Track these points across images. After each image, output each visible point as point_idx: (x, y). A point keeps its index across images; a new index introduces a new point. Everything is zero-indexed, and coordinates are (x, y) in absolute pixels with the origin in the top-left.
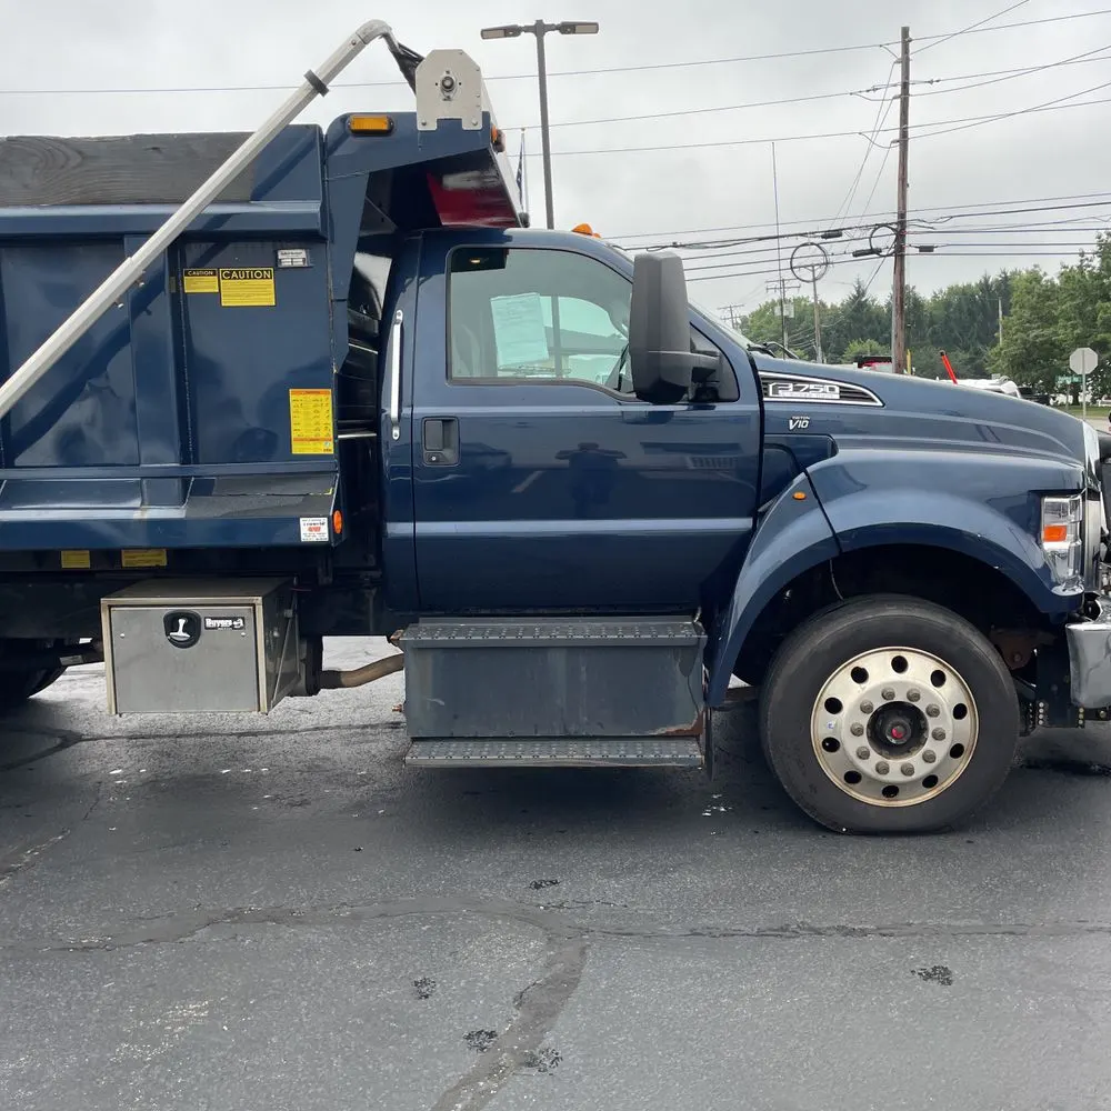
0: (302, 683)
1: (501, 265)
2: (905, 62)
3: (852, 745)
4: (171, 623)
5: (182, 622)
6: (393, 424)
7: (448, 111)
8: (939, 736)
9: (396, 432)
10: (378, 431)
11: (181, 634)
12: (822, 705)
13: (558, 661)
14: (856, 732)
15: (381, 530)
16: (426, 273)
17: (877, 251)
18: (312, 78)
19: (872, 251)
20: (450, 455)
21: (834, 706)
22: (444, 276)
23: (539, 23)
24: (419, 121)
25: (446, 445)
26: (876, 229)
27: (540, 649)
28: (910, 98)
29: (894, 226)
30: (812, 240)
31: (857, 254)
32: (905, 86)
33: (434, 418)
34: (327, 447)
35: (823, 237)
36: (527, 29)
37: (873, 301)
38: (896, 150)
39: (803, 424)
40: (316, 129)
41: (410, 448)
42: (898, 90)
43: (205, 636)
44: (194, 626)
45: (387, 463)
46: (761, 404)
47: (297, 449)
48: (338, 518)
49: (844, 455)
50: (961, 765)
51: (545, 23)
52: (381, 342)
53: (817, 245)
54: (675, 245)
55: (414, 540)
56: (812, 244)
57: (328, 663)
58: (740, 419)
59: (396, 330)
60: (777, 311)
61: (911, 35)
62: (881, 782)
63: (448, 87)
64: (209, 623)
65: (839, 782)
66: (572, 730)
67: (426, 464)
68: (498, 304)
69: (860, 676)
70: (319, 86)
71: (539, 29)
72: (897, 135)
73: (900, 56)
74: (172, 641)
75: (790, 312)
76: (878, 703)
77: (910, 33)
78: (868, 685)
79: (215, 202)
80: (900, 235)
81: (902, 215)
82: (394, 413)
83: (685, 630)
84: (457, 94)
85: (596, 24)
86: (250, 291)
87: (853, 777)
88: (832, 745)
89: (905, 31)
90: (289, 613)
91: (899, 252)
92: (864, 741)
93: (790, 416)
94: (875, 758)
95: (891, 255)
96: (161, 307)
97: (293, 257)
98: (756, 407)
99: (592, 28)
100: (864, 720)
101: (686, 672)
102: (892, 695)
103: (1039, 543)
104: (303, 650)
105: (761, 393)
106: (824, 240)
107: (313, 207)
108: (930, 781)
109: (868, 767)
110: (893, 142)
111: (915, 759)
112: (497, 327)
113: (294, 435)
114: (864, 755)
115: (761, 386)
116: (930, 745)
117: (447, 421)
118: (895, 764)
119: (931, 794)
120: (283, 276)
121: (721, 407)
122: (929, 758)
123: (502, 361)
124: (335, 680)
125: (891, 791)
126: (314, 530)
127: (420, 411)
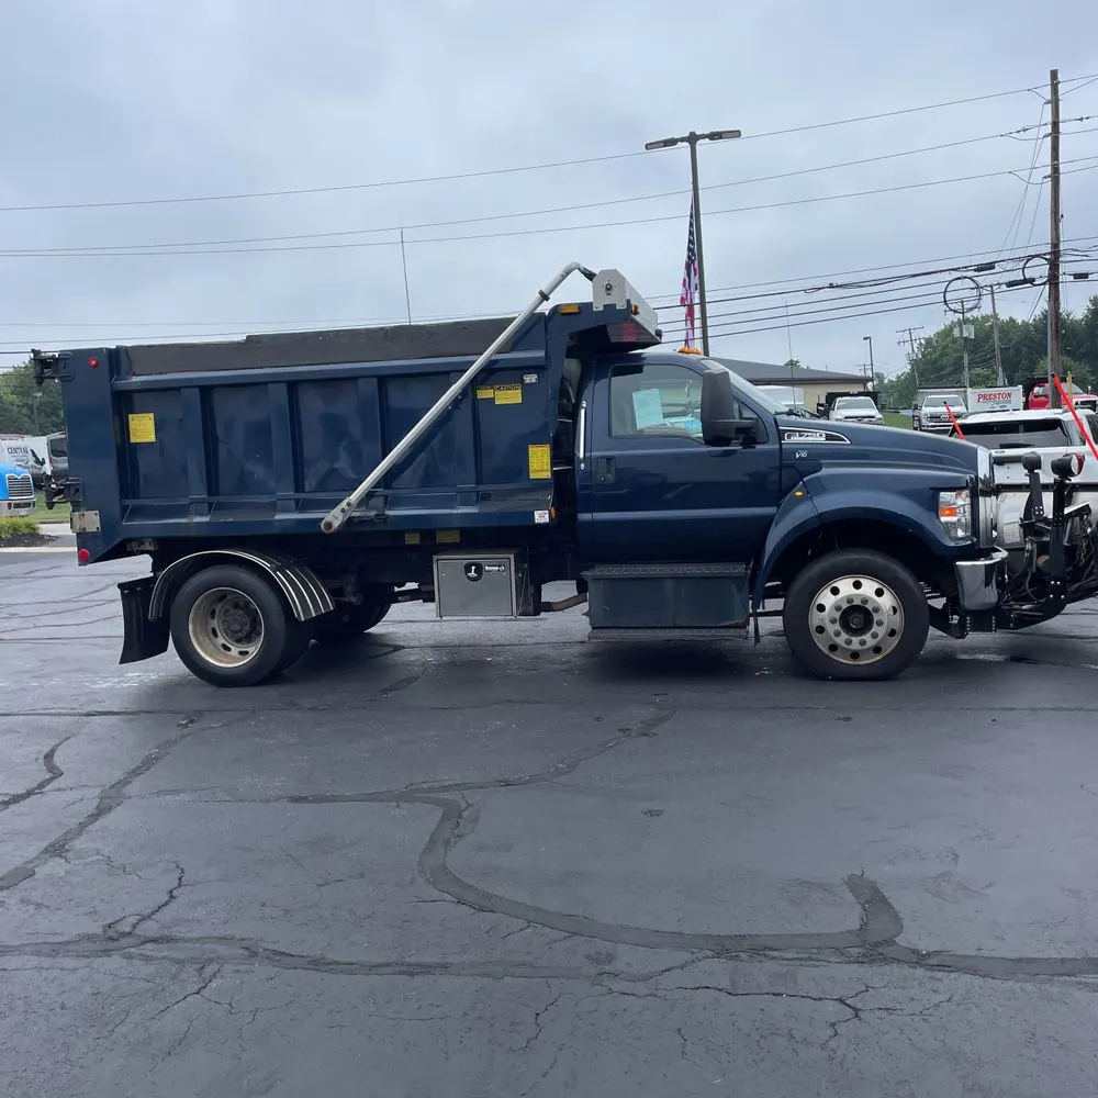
0: (531, 608)
1: (641, 371)
2: (1055, 102)
3: (831, 629)
4: (468, 568)
5: (473, 568)
6: (581, 462)
7: (609, 301)
8: (880, 623)
9: (582, 465)
10: (573, 465)
11: (473, 574)
12: (815, 608)
13: (669, 586)
14: (833, 621)
15: (574, 518)
16: (598, 378)
17: (1031, 281)
18: (541, 293)
19: (1025, 281)
20: (611, 477)
21: (821, 608)
22: (607, 380)
23: (692, 134)
24: (594, 306)
25: (609, 472)
26: (1029, 260)
27: (661, 578)
28: (1061, 136)
29: (1048, 257)
30: (965, 274)
31: (1011, 284)
32: (1055, 125)
33: (602, 457)
34: (547, 475)
35: (975, 270)
36: (682, 140)
37: (1068, 315)
38: (1048, 185)
39: (804, 455)
40: (543, 314)
41: (589, 473)
42: (1049, 129)
43: (484, 575)
44: (479, 569)
45: (577, 483)
46: (781, 444)
47: (532, 476)
48: (553, 511)
49: (825, 471)
50: (895, 641)
51: (698, 133)
52: (575, 416)
53: (970, 278)
54: (831, 286)
55: (593, 523)
56: (965, 277)
57: (544, 599)
58: (769, 453)
59: (583, 411)
60: (956, 333)
61: (1060, 77)
62: (849, 650)
63: (609, 288)
64: (487, 568)
65: (826, 651)
66: (678, 623)
67: (598, 482)
68: (636, 396)
69: (835, 591)
70: (545, 297)
71: (692, 139)
72: (1049, 171)
73: (1049, 98)
74: (469, 578)
75: (969, 332)
76: (845, 606)
77: (1059, 75)
78: (839, 596)
79: (498, 353)
80: (1054, 265)
81: (1055, 245)
82: (582, 456)
83: (739, 569)
84: (613, 292)
85: (739, 131)
86: (510, 396)
87: (833, 648)
88: (821, 629)
89: (1054, 74)
90: (526, 566)
91: (1053, 281)
92: (837, 627)
93: (797, 450)
94: (844, 636)
95: (1044, 284)
96: (466, 406)
97: (531, 379)
98: (778, 446)
99: (736, 134)
100: (837, 615)
101: (740, 591)
102: (852, 601)
103: (938, 517)
104: (531, 590)
105: (781, 438)
106: (977, 273)
107: (542, 354)
108: (877, 650)
109: (841, 640)
110: (1045, 177)
111: (867, 637)
112: (636, 408)
113: (531, 468)
114: (837, 634)
115: (781, 435)
116: (875, 628)
117: (609, 459)
118: (855, 640)
119: (879, 657)
120: (526, 388)
121: (758, 447)
122: (875, 636)
123: (639, 427)
124: (549, 607)
125: (855, 655)
126: (542, 517)
127: (594, 454)
